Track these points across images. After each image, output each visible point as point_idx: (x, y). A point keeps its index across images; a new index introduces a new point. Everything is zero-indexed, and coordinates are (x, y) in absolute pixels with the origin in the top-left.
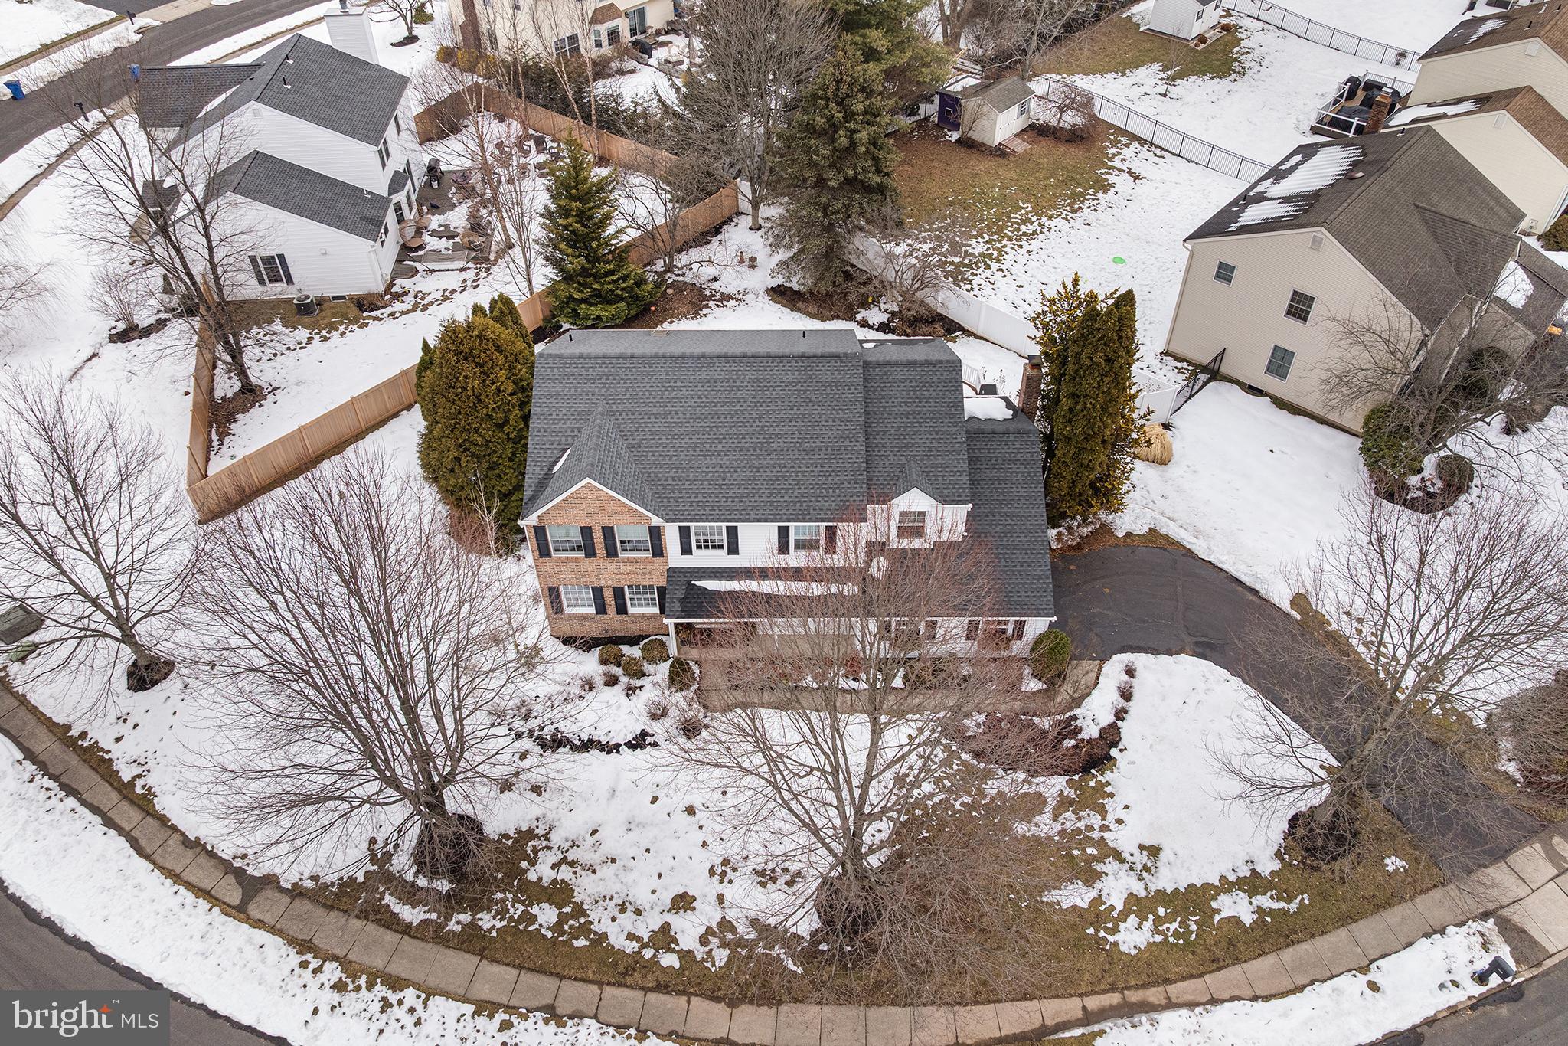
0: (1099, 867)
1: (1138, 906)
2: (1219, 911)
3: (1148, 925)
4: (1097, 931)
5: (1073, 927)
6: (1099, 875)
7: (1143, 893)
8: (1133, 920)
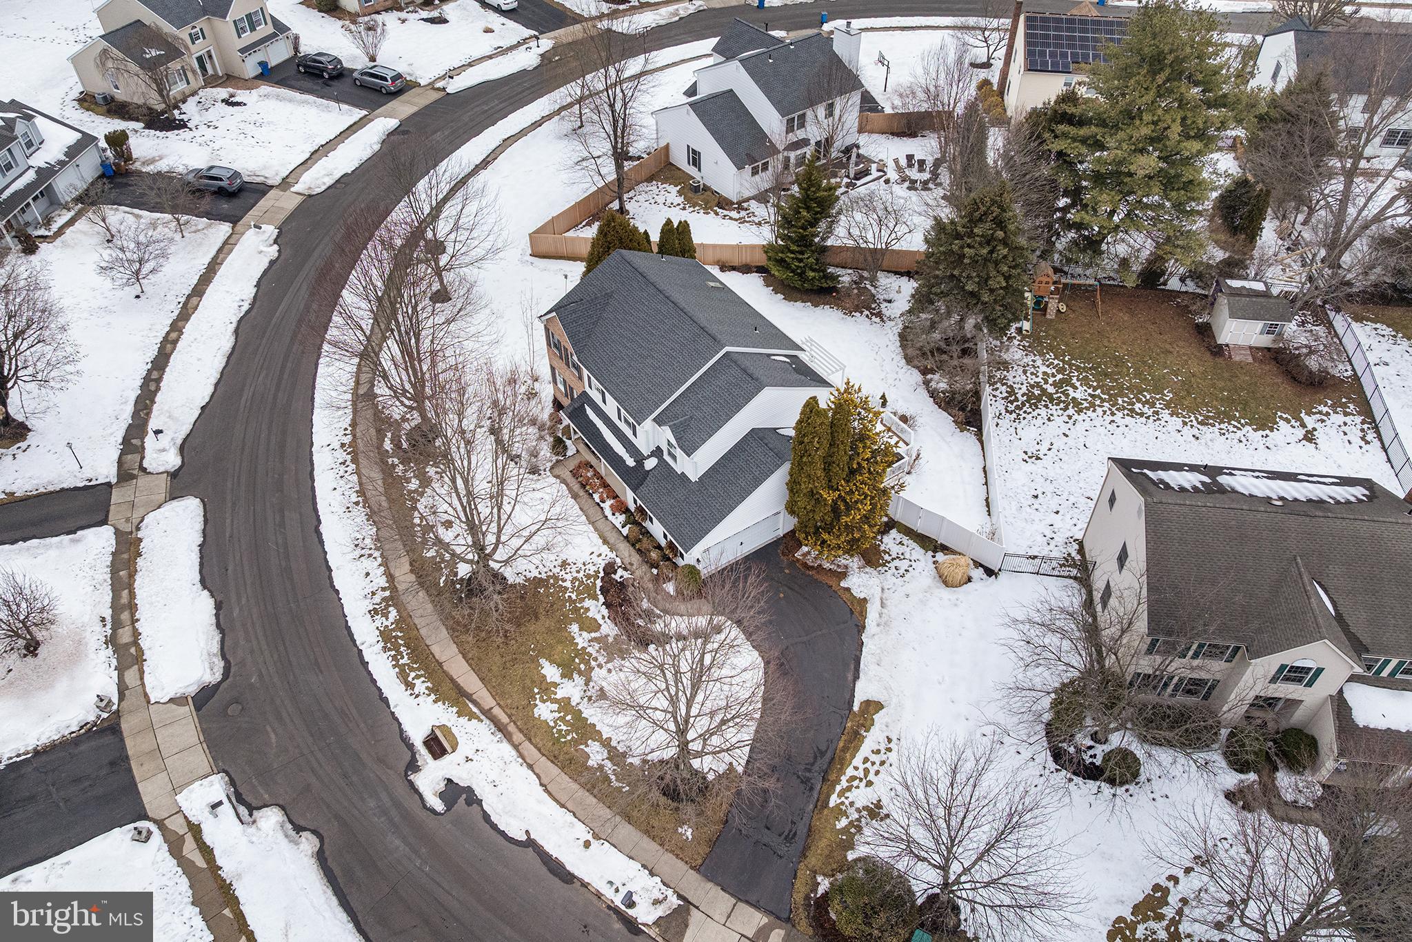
0: (575, 676)
1: (565, 705)
2: (587, 746)
3: (557, 715)
4: (538, 693)
5: (533, 682)
6: (571, 678)
7: (574, 704)
8: (555, 707)
